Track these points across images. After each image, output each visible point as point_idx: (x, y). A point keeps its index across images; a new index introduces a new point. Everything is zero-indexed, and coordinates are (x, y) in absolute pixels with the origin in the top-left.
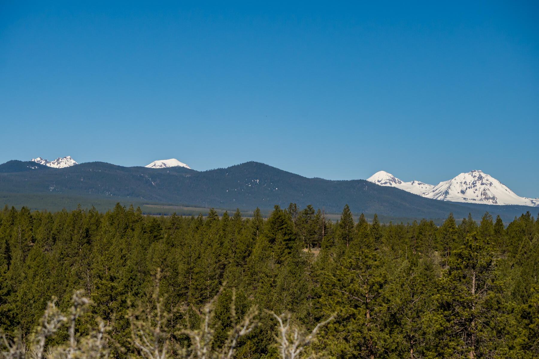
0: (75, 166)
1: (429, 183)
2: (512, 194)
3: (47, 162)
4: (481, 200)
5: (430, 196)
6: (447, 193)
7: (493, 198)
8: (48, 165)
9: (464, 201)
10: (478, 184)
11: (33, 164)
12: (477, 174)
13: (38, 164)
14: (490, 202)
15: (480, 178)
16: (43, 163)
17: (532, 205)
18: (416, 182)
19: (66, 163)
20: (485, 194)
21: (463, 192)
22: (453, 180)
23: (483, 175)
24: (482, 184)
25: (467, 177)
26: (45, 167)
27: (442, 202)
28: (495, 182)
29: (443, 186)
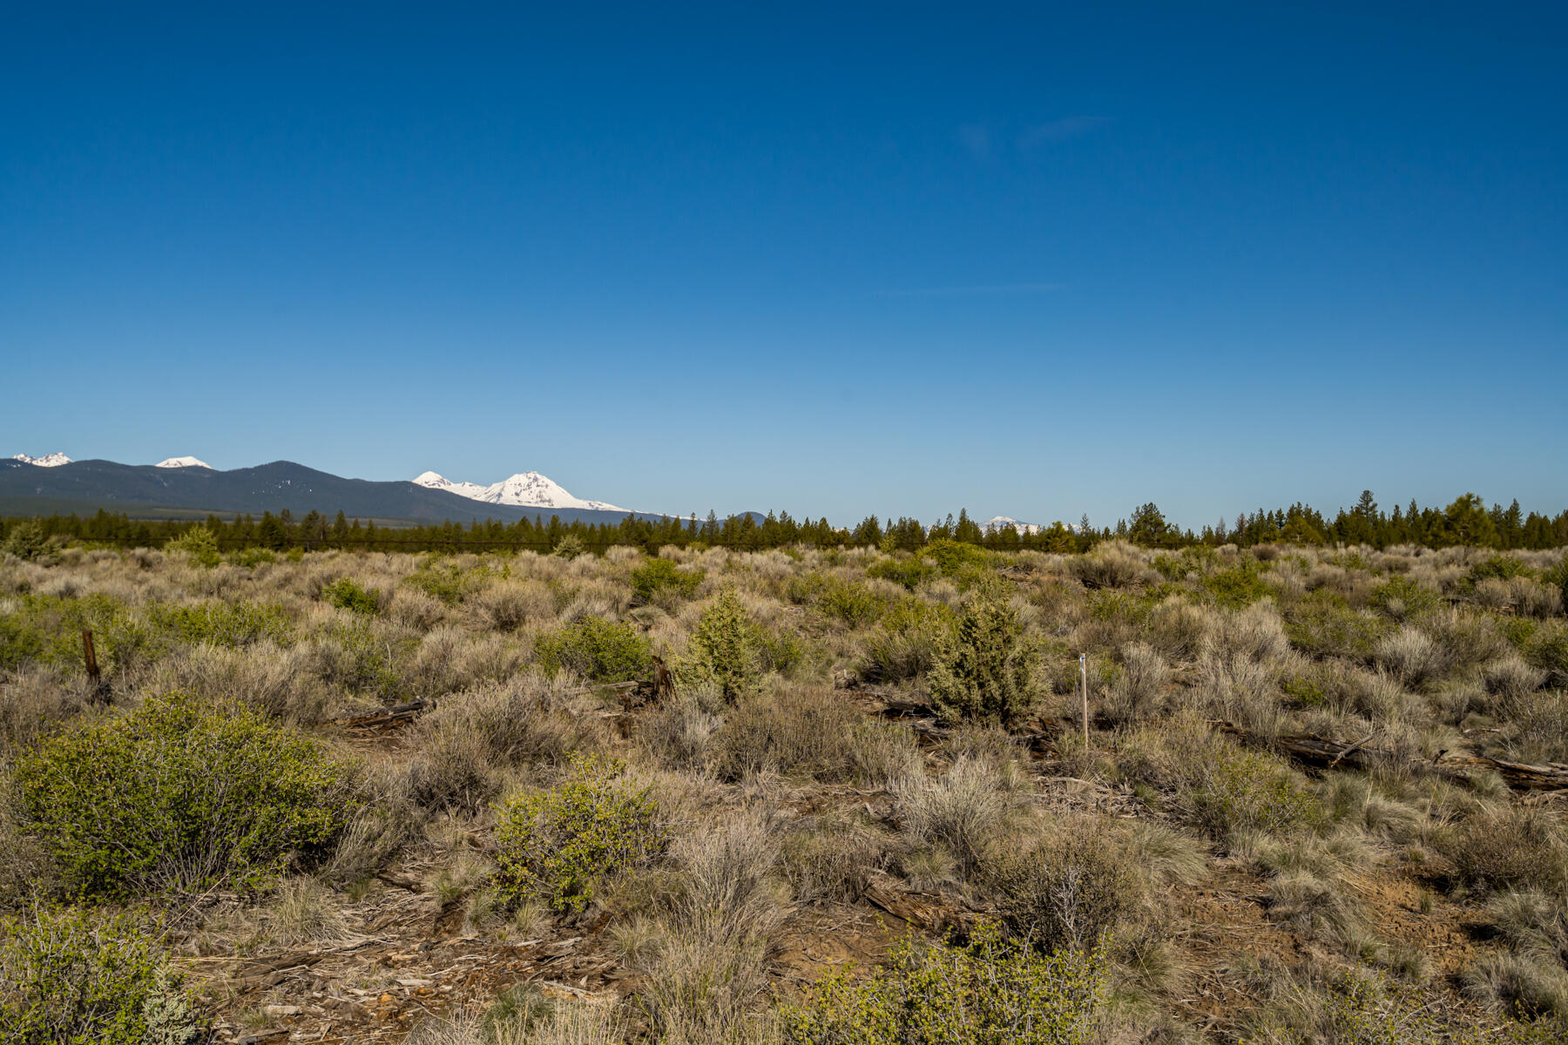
0: (69, 465)
1: (482, 485)
2: (569, 497)
3: (32, 459)
4: (536, 502)
5: (482, 498)
6: (500, 495)
7: (549, 501)
8: (34, 463)
9: (518, 504)
10: (534, 486)
11: (16, 461)
12: (532, 475)
13: (22, 462)
14: (546, 505)
15: (536, 479)
16: (28, 460)
17: (590, 508)
18: (467, 484)
19: (57, 461)
20: (541, 497)
21: (517, 494)
22: (507, 482)
23: (538, 476)
24: (538, 486)
25: (522, 478)
26: (31, 464)
27: (494, 505)
28: (552, 484)
29: (496, 488)
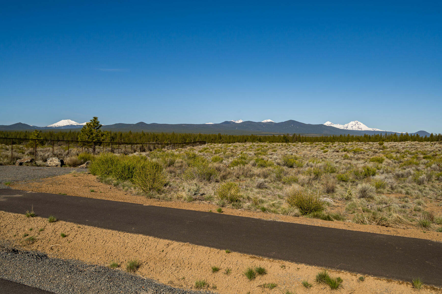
0: (243, 122)
1: (342, 124)
2: (367, 127)
3: (235, 121)
4: (357, 129)
5: (342, 128)
6: (347, 127)
7: (361, 128)
9: (352, 129)
10: (357, 124)
11: (231, 122)
12: (356, 122)
13: (233, 122)
14: (360, 130)
15: (357, 123)
16: (234, 121)
17: (373, 130)
18: (338, 124)
19: (240, 121)
20: (359, 127)
21: (352, 127)
22: (349, 124)
23: (358, 122)
25: (353, 123)
26: (235, 123)
27: (346, 130)
28: (362, 124)
29: (346, 125)
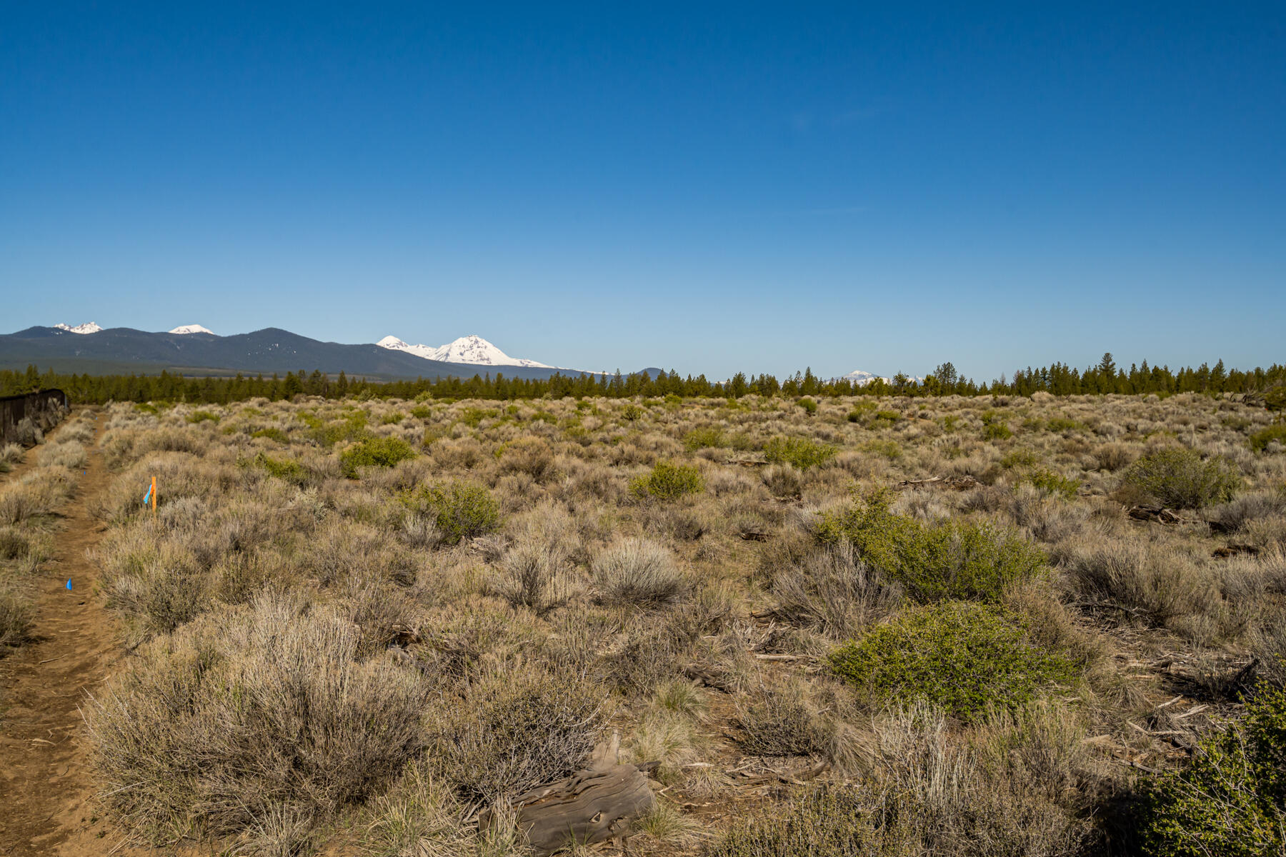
0: (100, 333)
1: (433, 346)
2: (504, 356)
3: (70, 328)
4: (477, 361)
5: (433, 358)
6: (447, 355)
7: (488, 359)
8: (72, 330)
9: (462, 362)
10: (475, 347)
11: (57, 329)
12: (473, 338)
13: (62, 330)
14: (485, 363)
15: (477, 342)
16: (67, 328)
17: (521, 365)
18: (421, 346)
19: (90, 329)
20: (481, 356)
21: (461, 354)
22: (453, 344)
23: (479, 339)
24: (478, 347)
25: (464, 341)
26: (69, 332)
27: (443, 363)
28: (489, 345)
29: (444, 349)
